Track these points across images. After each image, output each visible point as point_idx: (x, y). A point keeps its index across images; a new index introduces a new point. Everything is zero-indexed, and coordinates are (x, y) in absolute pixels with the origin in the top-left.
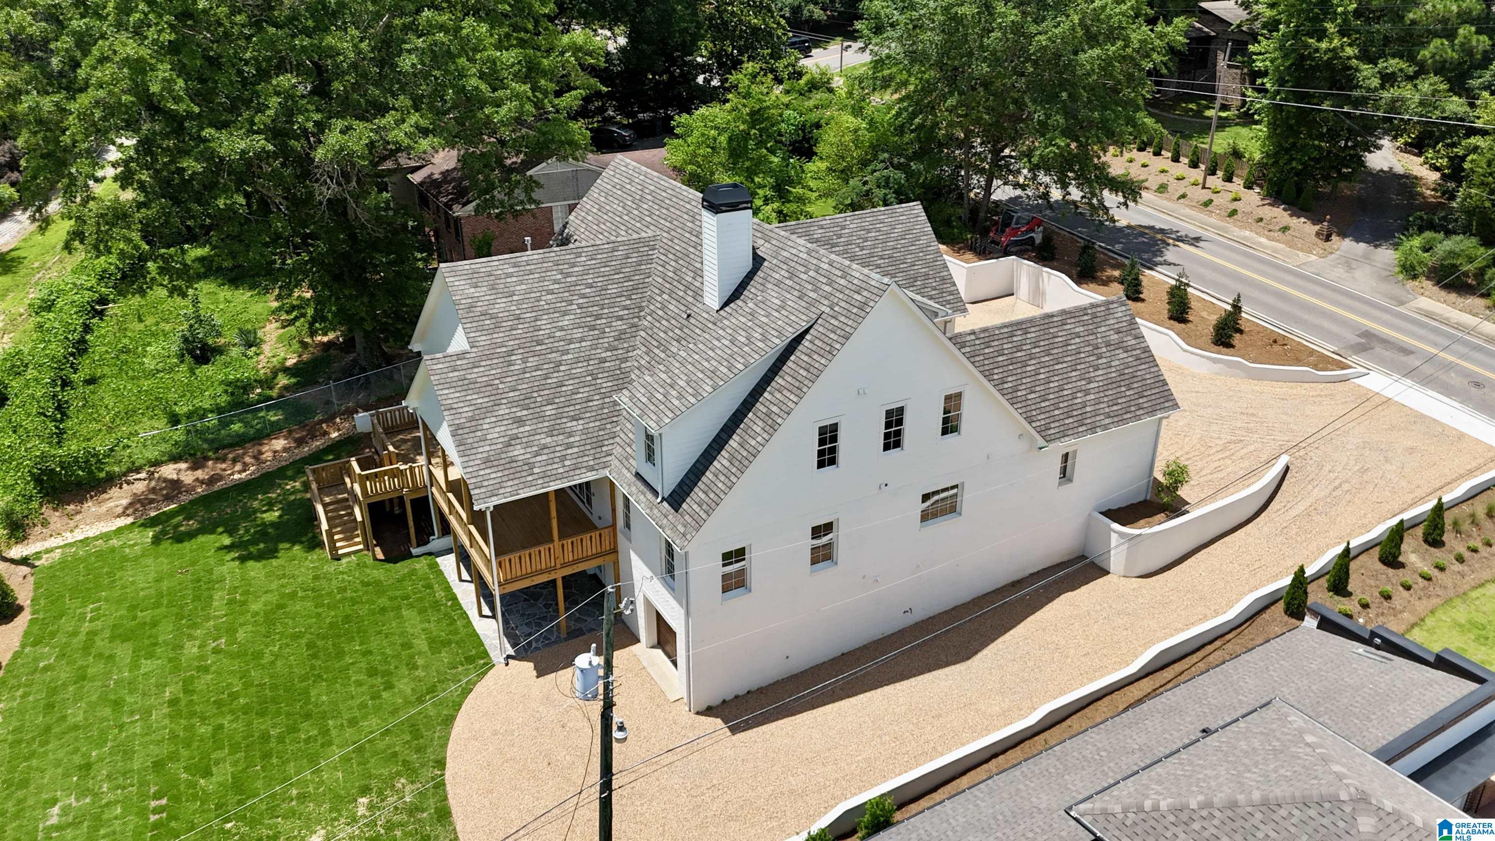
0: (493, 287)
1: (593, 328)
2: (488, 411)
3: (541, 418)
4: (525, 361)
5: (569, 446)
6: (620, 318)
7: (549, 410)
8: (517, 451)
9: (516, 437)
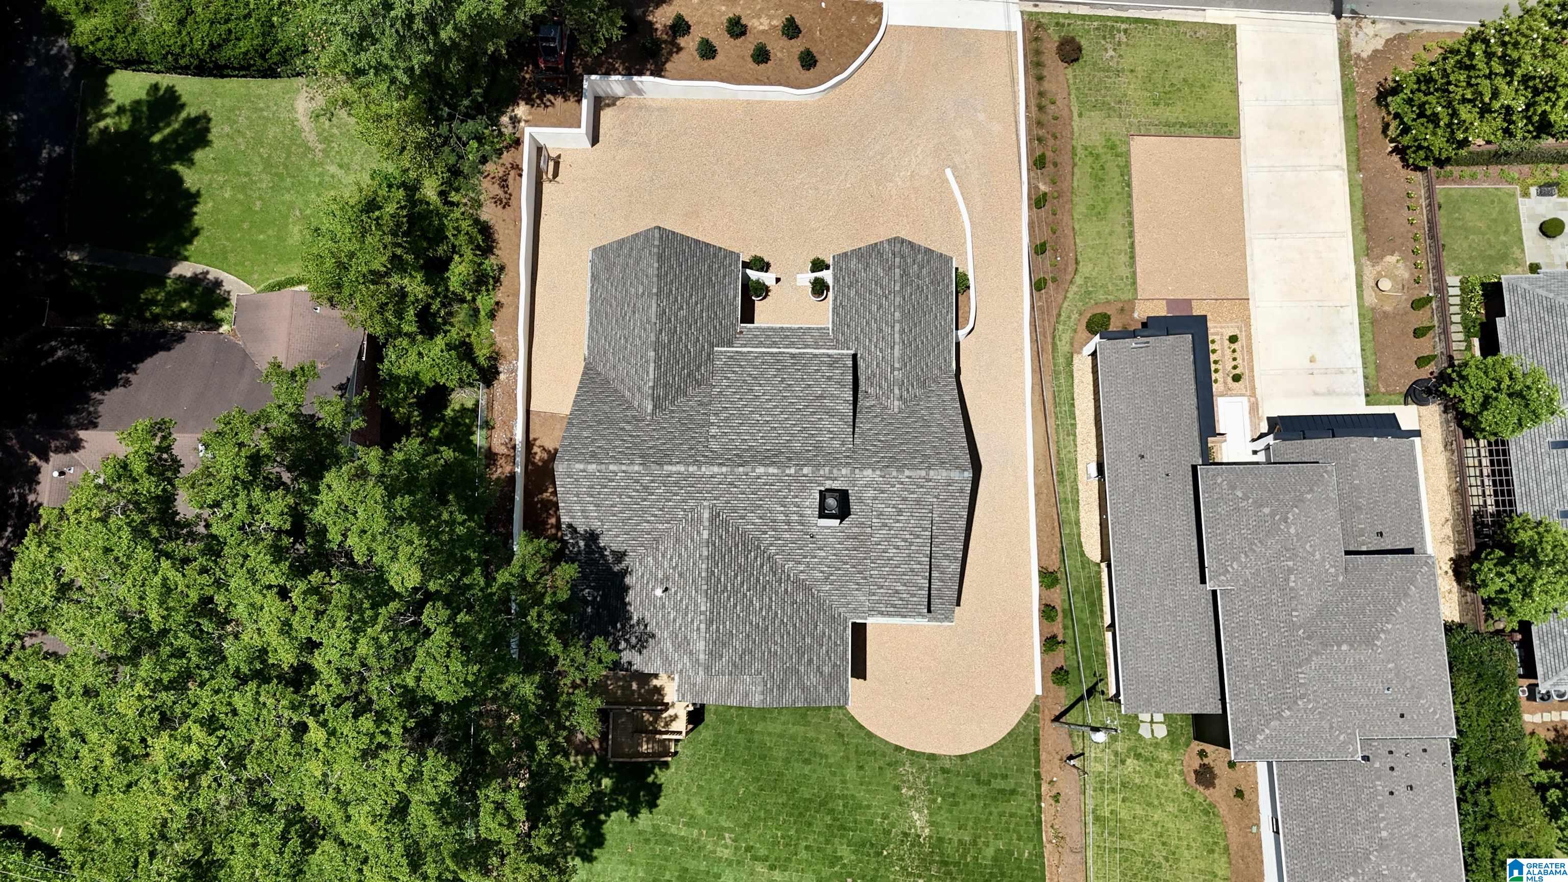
0: (724, 644)
1: (764, 588)
2: (800, 679)
3: (811, 647)
4: (776, 644)
5: (830, 637)
6: (762, 566)
7: (808, 640)
8: (826, 670)
9: (818, 667)
